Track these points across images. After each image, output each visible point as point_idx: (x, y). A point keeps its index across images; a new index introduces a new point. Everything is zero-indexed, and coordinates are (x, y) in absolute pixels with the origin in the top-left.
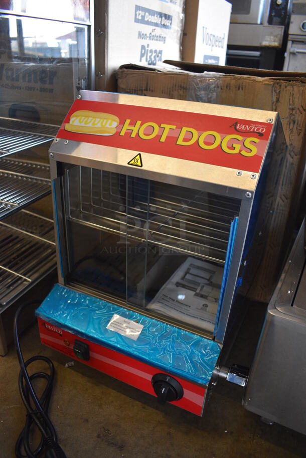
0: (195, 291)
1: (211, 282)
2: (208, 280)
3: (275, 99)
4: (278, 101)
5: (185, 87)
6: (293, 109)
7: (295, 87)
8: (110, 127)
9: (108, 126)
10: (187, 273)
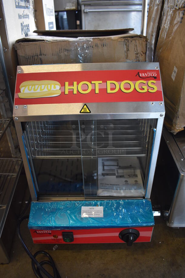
0: (115, 175)
1: (120, 166)
2: (117, 166)
3: (125, 49)
4: (128, 50)
5: (68, 49)
6: (137, 54)
7: (137, 41)
8: (55, 89)
9: (53, 89)
10: (104, 166)
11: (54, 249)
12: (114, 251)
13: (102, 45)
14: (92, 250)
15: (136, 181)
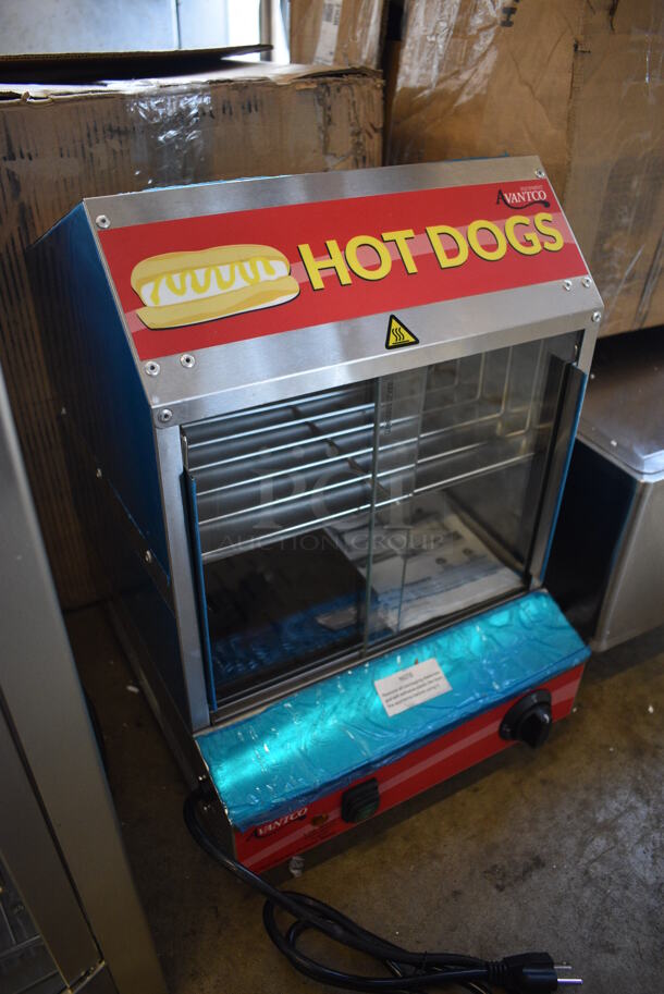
3: (320, 120)
4: (329, 121)
6: (358, 134)
7: (354, 87)
8: (273, 277)
9: (264, 276)
11: (295, 872)
12: (476, 790)
13: (243, 108)
14: (414, 818)
15: (467, 552)
